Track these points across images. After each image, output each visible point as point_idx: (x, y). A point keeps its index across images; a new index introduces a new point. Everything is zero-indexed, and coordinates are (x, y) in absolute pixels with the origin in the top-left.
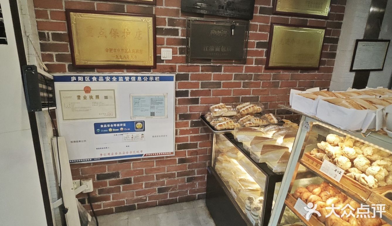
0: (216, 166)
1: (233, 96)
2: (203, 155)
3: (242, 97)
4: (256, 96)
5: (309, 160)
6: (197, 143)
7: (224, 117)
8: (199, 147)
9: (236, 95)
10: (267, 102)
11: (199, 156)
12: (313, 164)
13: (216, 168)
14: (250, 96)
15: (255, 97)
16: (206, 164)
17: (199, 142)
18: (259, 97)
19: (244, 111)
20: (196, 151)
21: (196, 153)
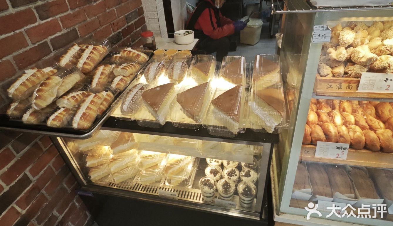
0: (92, 178)
1: (33, 44)
2: (49, 182)
3: (51, 40)
4: (71, 28)
5: (331, 85)
6: (25, 174)
7: (66, 94)
8: (34, 176)
9: (38, 42)
10: (90, 35)
11: (44, 189)
12: (341, 88)
13: (94, 182)
14: (63, 32)
15: (71, 31)
16: (65, 189)
17: (27, 172)
18: (75, 29)
19: (85, 63)
20: (33, 189)
21: (36, 189)
